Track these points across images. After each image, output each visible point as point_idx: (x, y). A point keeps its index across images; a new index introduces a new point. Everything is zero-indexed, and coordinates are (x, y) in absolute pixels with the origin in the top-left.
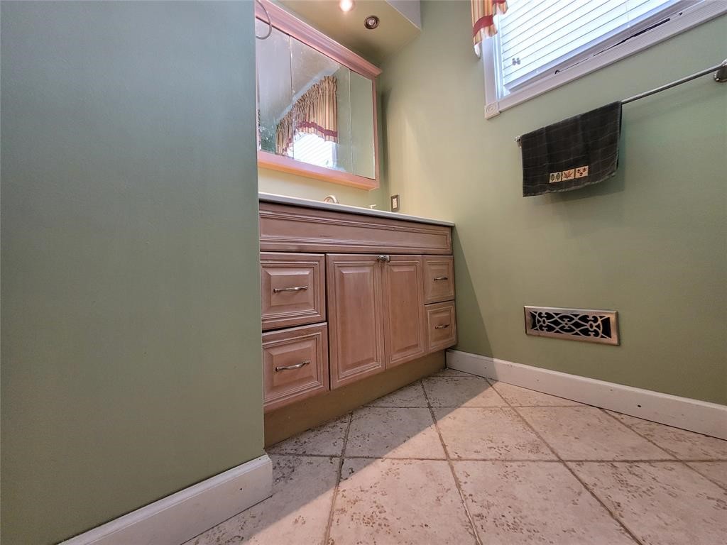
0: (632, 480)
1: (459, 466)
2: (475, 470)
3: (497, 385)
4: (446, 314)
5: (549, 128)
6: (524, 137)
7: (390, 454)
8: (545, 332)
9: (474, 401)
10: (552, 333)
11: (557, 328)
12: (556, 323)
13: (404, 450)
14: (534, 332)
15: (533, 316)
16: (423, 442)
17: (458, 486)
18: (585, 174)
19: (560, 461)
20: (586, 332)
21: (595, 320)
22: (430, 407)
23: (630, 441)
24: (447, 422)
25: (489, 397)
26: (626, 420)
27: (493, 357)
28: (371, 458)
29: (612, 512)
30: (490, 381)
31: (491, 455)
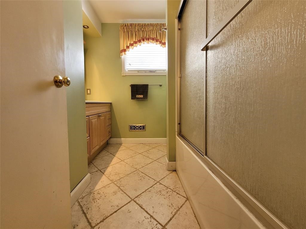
0: (149, 152)
1: (125, 161)
2: (128, 160)
3: (122, 145)
4: (109, 129)
5: (137, 85)
6: (131, 85)
7: (110, 165)
8: (133, 130)
9: (120, 149)
10: (135, 130)
11: (136, 129)
12: (135, 128)
13: (112, 163)
14: (131, 130)
15: (131, 127)
16: (115, 160)
17: (127, 163)
18: (142, 97)
19: (140, 154)
20: (140, 129)
21: (142, 126)
22: (111, 154)
23: (147, 147)
24: (117, 155)
25: (122, 148)
26: (146, 144)
27: (121, 138)
28: (107, 167)
29: (148, 157)
30: (121, 144)
31: (129, 157)
